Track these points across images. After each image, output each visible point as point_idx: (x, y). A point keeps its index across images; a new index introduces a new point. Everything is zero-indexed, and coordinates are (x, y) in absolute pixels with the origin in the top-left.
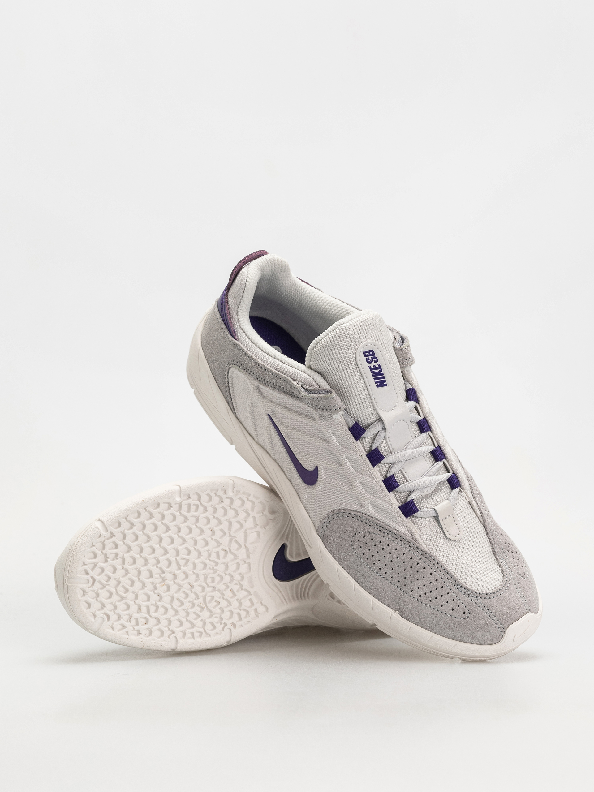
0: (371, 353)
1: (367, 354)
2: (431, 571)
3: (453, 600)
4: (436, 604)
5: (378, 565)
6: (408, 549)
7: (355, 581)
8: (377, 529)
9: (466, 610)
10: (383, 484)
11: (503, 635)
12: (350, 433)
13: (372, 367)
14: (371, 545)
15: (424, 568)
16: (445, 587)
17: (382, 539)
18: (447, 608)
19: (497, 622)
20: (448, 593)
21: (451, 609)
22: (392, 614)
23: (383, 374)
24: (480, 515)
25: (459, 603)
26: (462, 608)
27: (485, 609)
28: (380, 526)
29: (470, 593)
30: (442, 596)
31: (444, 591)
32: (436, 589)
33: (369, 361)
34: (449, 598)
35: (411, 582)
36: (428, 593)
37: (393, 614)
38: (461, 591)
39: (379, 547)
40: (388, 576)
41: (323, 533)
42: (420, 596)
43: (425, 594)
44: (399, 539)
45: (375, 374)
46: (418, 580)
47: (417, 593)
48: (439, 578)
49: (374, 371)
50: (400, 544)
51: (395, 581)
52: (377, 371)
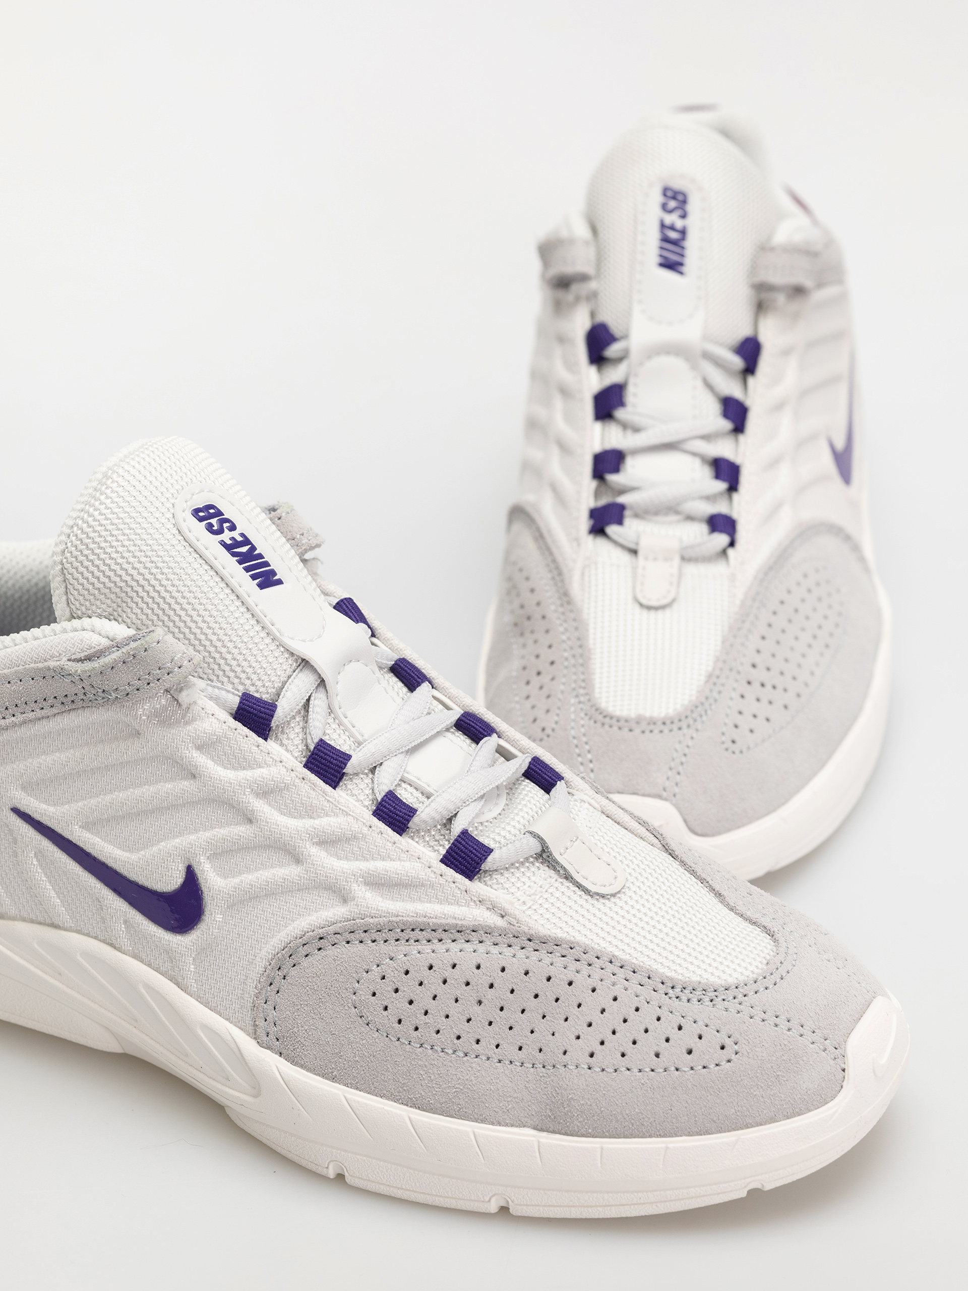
0: (212, 511)
1: (201, 514)
2: (591, 983)
3: (680, 1028)
4: (641, 1056)
5: (449, 1029)
6: (508, 952)
7: (405, 1107)
8: (407, 941)
9: (722, 1038)
10: (375, 820)
11: (843, 1066)
12: (239, 725)
13: (229, 542)
14: (409, 988)
15: (570, 984)
16: (644, 1007)
17: (432, 959)
18: (674, 1054)
19: (815, 1037)
20: (659, 1019)
21: (684, 1051)
22: (539, 1142)
23: (260, 556)
24: (642, 831)
25: (699, 1028)
26: (713, 1039)
27: (770, 1016)
28: (413, 930)
29: (713, 994)
30: (646, 1031)
31: (647, 1017)
32: (625, 1021)
33: (215, 528)
34: (668, 1027)
35: (553, 1035)
36: (609, 1037)
37: (541, 1140)
38: (688, 1001)
39: (433, 981)
40: (486, 1047)
41: (273, 1030)
42: (592, 1055)
43: (602, 1043)
44: (474, 937)
45: (243, 559)
46: (566, 1020)
47: (578, 1050)
48: (618, 991)
49: (234, 550)
50: (481, 948)
51: (510, 1050)
52: (244, 549)
